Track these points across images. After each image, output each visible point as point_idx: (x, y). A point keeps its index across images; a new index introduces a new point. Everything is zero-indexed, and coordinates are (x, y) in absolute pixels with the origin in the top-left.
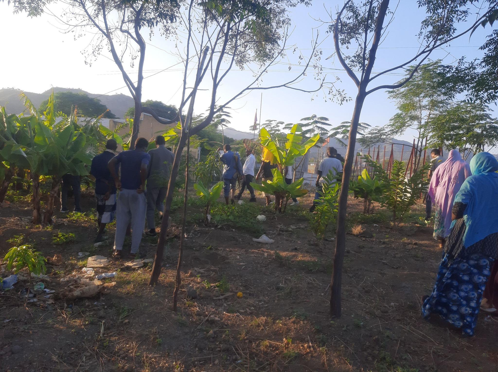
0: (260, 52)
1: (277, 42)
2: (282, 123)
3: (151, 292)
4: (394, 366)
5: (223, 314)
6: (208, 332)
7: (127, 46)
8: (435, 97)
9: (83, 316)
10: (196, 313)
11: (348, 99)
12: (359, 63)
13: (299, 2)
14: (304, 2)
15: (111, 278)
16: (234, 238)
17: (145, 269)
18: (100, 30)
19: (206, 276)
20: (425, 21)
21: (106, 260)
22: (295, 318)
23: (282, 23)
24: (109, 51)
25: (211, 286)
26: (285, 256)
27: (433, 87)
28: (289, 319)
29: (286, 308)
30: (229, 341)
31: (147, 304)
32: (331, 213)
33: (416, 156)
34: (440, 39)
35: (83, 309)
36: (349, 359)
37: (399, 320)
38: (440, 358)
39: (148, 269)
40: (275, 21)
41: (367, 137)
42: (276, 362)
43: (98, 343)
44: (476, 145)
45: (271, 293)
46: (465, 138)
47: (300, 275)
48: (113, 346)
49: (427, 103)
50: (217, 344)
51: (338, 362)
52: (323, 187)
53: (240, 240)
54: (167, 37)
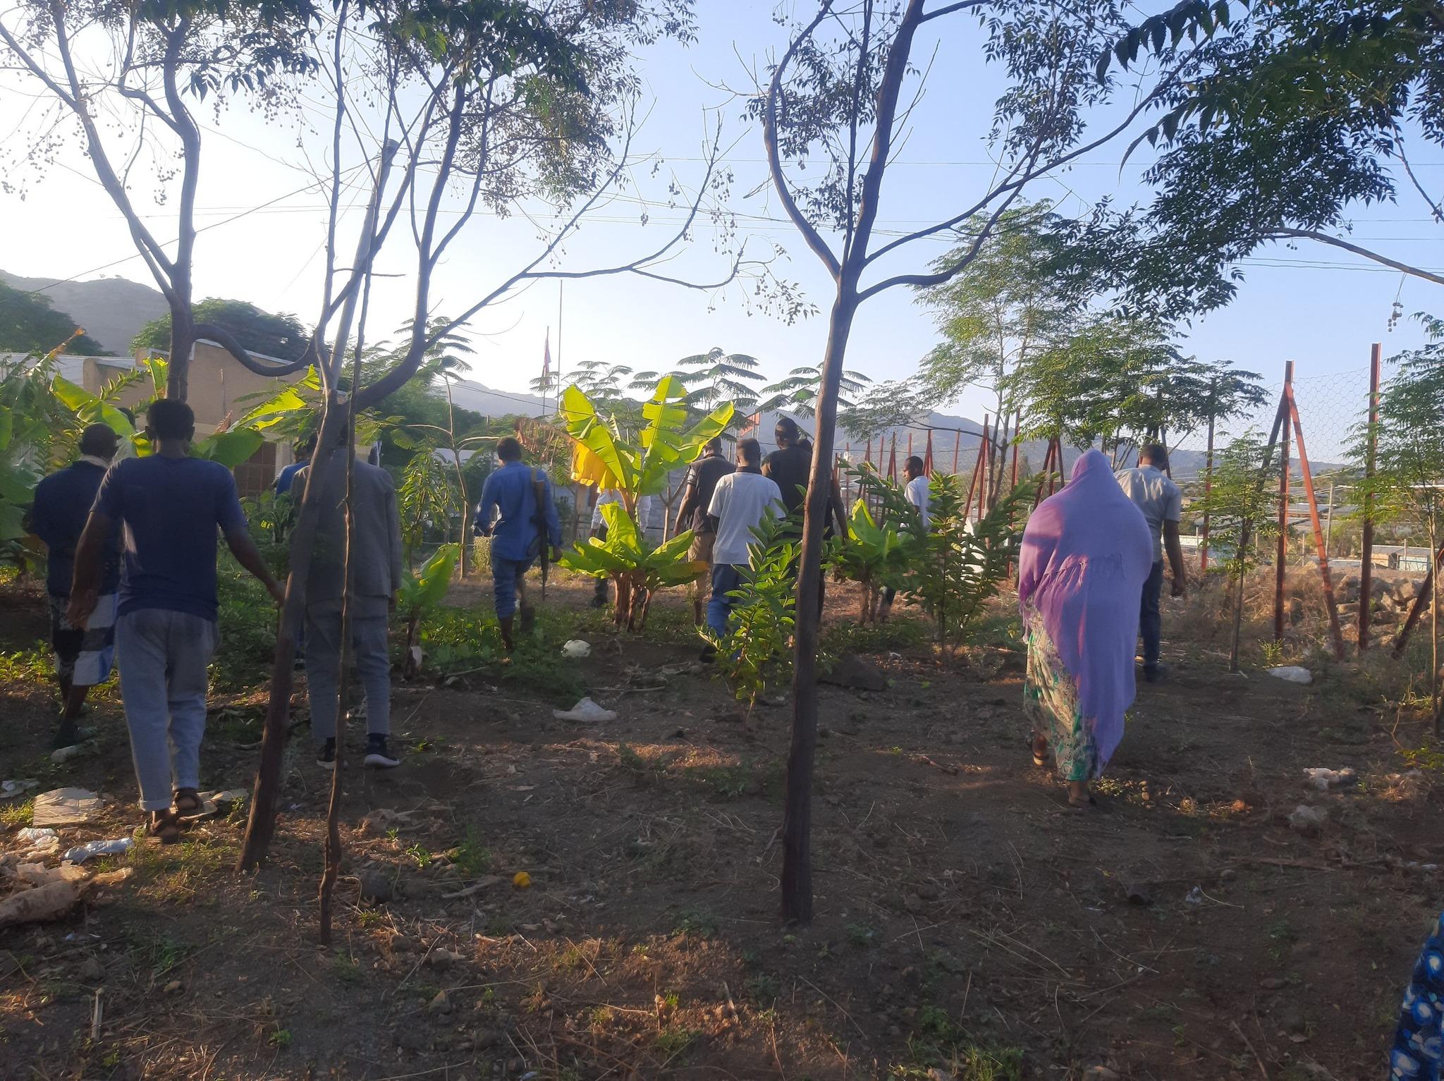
0: (556, 170)
1: (603, 142)
2: (625, 371)
3: (248, 890)
4: (961, 1045)
5: (475, 941)
6: (432, 998)
7: (142, 139)
8: (1037, 302)
9: (31, 979)
10: (391, 945)
11: (809, 309)
12: (835, 208)
13: (661, 31)
14: (677, 33)
15: (115, 858)
16: (496, 712)
17: (222, 822)
18: (52, 85)
19: (417, 832)
20: (1004, 100)
21: (94, 801)
22: (685, 934)
23: (616, 89)
24: (85, 154)
25: (434, 861)
26: (650, 758)
27: (1030, 275)
28: (670, 938)
29: (659, 909)
30: (494, 1018)
31: (235, 929)
32: (775, 628)
33: (992, 463)
34: (1045, 151)
35: (28, 958)
36: (837, 1038)
37: (966, 917)
38: (1079, 1012)
39: (233, 820)
40: (595, 81)
41: (862, 410)
42: (637, 1065)
43: (83, 1061)
44: (1145, 430)
45: (612, 868)
46: (1115, 412)
47: (696, 809)
48: (135, 1063)
49: (1016, 317)
50: (460, 1029)
51: (810, 1049)
52: (752, 555)
53: (516, 716)
54: (269, 117)
